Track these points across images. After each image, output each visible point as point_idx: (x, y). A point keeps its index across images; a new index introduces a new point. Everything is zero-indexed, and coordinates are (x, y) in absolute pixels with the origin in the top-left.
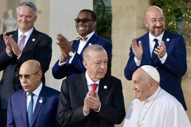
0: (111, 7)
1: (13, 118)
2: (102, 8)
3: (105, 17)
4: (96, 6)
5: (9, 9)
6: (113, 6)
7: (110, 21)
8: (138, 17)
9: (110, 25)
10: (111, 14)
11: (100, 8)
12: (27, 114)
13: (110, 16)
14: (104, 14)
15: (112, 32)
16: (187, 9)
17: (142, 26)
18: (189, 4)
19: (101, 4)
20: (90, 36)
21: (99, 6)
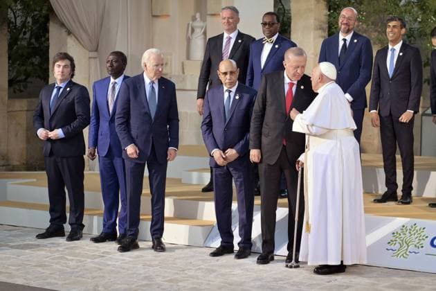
0: (290, 10)
1: (210, 114)
2: (282, 11)
3: (285, 19)
4: (277, 9)
5: (197, 12)
6: (292, 9)
7: (290, 23)
8: (315, 19)
9: (290, 26)
10: (290, 17)
11: (280, 11)
12: (224, 108)
13: (290, 18)
14: (284, 16)
15: (292, 33)
16: (360, 11)
17: (319, 27)
18: (362, 6)
19: (281, 7)
20: (275, 38)
21: (279, 9)
